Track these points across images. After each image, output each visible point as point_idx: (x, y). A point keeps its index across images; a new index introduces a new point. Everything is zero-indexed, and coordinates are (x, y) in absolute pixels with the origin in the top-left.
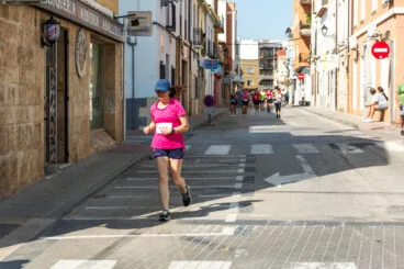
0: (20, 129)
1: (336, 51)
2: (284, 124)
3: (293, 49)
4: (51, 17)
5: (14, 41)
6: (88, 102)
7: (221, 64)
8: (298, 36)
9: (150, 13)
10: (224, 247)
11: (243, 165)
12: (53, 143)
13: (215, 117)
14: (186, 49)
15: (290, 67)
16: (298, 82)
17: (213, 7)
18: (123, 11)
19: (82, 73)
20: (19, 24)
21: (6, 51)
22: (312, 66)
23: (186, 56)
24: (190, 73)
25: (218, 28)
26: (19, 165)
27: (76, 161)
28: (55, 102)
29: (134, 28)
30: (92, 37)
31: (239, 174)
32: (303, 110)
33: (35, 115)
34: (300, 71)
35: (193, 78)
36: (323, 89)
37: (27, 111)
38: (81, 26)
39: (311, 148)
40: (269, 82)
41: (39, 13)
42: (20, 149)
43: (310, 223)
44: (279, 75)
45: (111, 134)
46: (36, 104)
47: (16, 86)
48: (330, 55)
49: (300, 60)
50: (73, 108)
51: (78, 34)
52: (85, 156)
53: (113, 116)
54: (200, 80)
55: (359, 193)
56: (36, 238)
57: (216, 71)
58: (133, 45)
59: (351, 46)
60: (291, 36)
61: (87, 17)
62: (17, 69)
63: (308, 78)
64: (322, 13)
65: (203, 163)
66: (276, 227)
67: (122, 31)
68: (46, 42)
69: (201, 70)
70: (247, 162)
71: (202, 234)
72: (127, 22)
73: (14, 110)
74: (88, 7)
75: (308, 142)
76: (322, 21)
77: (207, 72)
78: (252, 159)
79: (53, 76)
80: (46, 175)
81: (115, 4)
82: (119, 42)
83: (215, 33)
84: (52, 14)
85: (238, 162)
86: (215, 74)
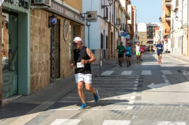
0: (39, 63)
1: (182, 28)
2: (157, 61)
3: (162, 27)
4: (53, 14)
5: (37, 25)
6: (69, 51)
7: (129, 34)
8: (165, 21)
9: (96, 12)
10: (127, 114)
12: (54, 69)
14: (112, 27)
15: (161, 35)
16: (165, 42)
17: (125, 8)
18: (84, 11)
19: (66, 39)
20: (39, 18)
21: (34, 29)
22: (171, 34)
23: (113, 31)
24: (115, 38)
26: (39, 79)
27: (63, 77)
28: (54, 51)
29: (89, 18)
30: (70, 23)
31: (136, 84)
32: (167, 55)
33: (46, 57)
34: (165, 37)
35: (116, 40)
36: (176, 46)
37: (42, 56)
38: (66, 18)
39: (169, 72)
40: (152, 42)
41: (48, 13)
42: (39, 71)
43: (166, 105)
44: (156, 39)
46: (46, 52)
47: (38, 44)
48: (179, 29)
49: (166, 32)
50: (62, 54)
51: (64, 22)
52: (67, 75)
54: (119, 41)
56: (47, 110)
57: (127, 37)
58: (89, 26)
61: (68, 14)
63: (169, 40)
64: (176, 10)
65: (119, 78)
66: (151, 106)
67: (84, 20)
68: (51, 25)
69: (120, 37)
70: (139, 78)
71: (118, 109)
72: (86, 16)
73: (37, 55)
74: (69, 9)
75: (168, 70)
76: (176, 14)
77: (123, 38)
78: (142, 77)
79: (53, 40)
80: (51, 83)
81: (80, 8)
82: (82, 25)
83: (127, 20)
84: (53, 13)
85: (135, 78)
86: (126, 39)
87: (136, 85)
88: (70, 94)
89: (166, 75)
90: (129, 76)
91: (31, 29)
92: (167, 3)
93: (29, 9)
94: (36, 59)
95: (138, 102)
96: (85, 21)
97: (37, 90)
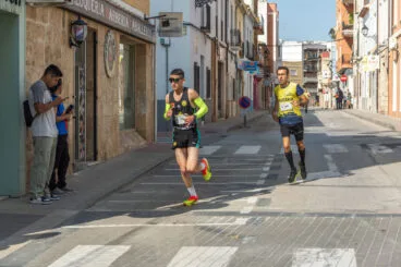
1: (376, 52)
2: (322, 125)
3: (335, 50)
4: (79, 18)
5: (42, 41)
6: (117, 102)
7: (260, 65)
8: (341, 37)
9: (181, 14)
11: (269, 164)
12: (83, 141)
13: (254, 119)
15: (333, 70)
16: (341, 84)
17: (252, 10)
18: (154, 12)
20: (47, 25)
21: (34, 51)
22: (355, 68)
23: (222, 58)
24: (227, 75)
25: (258, 29)
27: (105, 158)
28: (84, 101)
29: (165, 29)
30: (121, 38)
31: (265, 172)
32: (344, 113)
34: (343, 73)
35: (230, 80)
36: (365, 92)
38: (110, 27)
40: (314, 85)
41: (67, 15)
43: (321, 215)
44: (324, 76)
45: (142, 133)
48: (371, 56)
49: (343, 62)
50: (101, 107)
52: (114, 155)
53: (144, 116)
54: (237, 82)
57: (256, 73)
58: (166, 46)
59: (391, 46)
60: (334, 37)
61: (115, 18)
63: (351, 80)
64: (364, 13)
65: (230, 161)
67: (153, 31)
68: (74, 42)
69: (239, 72)
72: (158, 23)
74: (117, 8)
76: (364, 22)
77: (246, 74)
79: (81, 76)
80: (74, 172)
81: (145, 6)
82: (150, 43)
83: (256, 35)
84: (79, 15)
85: (264, 162)
86: (255, 77)
87: (265, 175)
88: (115, 195)
89: (333, 155)
90: (253, 156)
91: (28, 49)
93: (23, 3)
95: (261, 209)
96: (157, 34)
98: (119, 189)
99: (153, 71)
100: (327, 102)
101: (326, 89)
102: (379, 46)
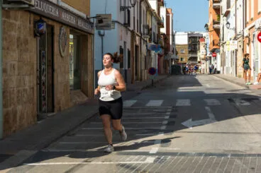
0: (18, 91)
1: (235, 39)
2: (201, 86)
3: (209, 38)
4: (41, 18)
5: (14, 34)
6: (69, 72)
7: (162, 47)
8: (212, 29)
9: (110, 15)
11: (169, 113)
12: (44, 99)
13: (158, 82)
15: (208, 49)
16: (212, 58)
17: (156, 11)
18: (93, 14)
20: (19, 23)
22: (221, 48)
23: (138, 43)
24: (141, 53)
25: (160, 25)
26: (18, 114)
27: (60, 110)
28: (45, 73)
29: (100, 25)
30: (71, 31)
31: (166, 120)
32: (215, 77)
33: (30, 82)
34: (213, 51)
35: (143, 56)
36: (228, 63)
38: (63, 24)
39: (216, 102)
40: (195, 59)
41: (32, 15)
42: (19, 103)
44: (201, 54)
45: (85, 93)
46: (30, 74)
47: (16, 63)
48: (232, 41)
49: (214, 44)
50: (57, 76)
51: (60, 30)
52: (66, 107)
53: (87, 81)
55: (245, 133)
57: (159, 52)
58: (102, 36)
59: (245, 35)
60: (208, 29)
62: (17, 52)
63: (219, 56)
64: (227, 14)
67: (92, 27)
69: (148, 51)
70: (172, 112)
72: (95, 21)
73: (14, 78)
75: (214, 98)
76: (227, 20)
77: (153, 53)
78: (175, 109)
79: (43, 56)
80: (38, 120)
81: (87, 10)
82: (90, 34)
84: (41, 16)
85: (166, 112)
86: (159, 54)
87: (166, 122)
89: (211, 107)
92: (215, 4)
94: (13, 84)
96: (95, 28)
97: (14, 131)
98: (68, 133)
99: (93, 52)
100: (204, 69)
101: (202, 61)
102: (236, 35)
